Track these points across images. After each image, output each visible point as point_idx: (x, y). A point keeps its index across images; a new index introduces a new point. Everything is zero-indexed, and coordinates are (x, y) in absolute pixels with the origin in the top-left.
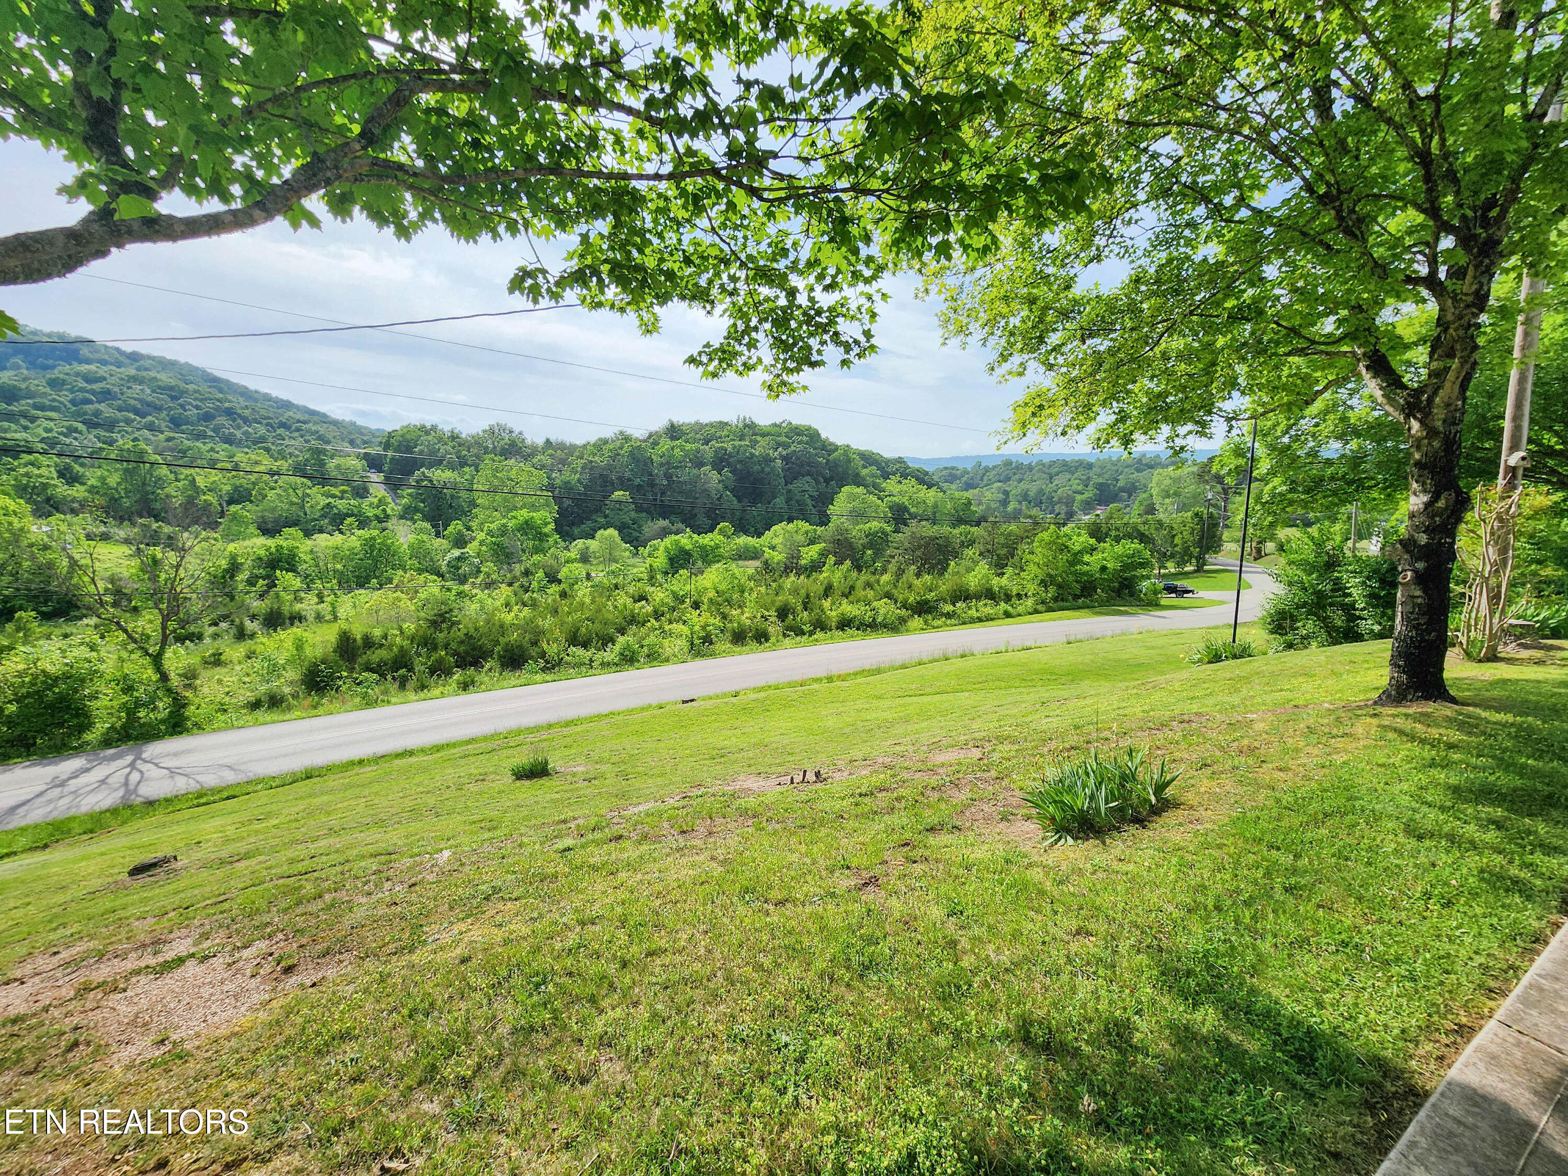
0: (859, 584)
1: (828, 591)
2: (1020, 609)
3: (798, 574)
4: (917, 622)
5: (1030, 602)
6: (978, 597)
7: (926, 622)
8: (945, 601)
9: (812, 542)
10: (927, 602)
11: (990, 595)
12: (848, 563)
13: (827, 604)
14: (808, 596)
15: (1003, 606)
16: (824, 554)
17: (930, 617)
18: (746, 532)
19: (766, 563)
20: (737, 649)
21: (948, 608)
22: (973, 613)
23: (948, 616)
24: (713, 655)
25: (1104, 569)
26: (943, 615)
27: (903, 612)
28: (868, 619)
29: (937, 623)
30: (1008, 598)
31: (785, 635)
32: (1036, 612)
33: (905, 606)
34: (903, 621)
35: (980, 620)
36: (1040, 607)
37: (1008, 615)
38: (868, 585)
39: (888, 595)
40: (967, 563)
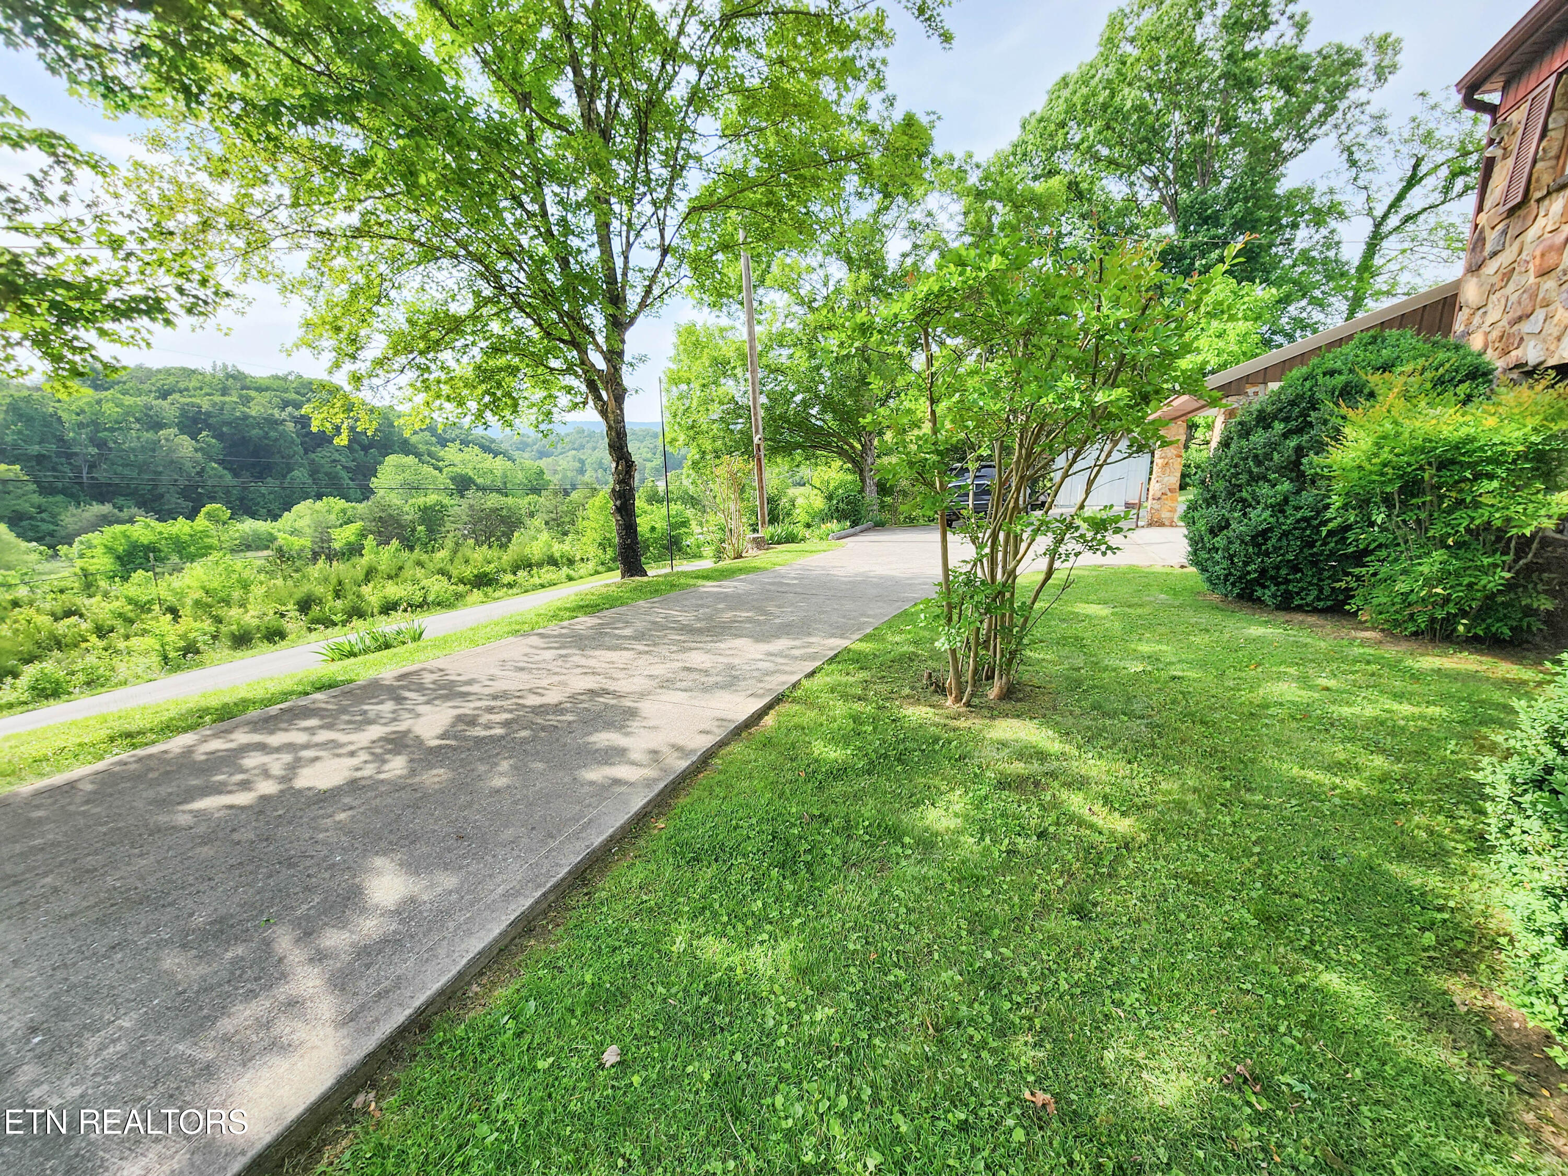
0: (409, 564)
1: (369, 574)
2: (582, 572)
3: (329, 558)
4: (477, 595)
5: (591, 565)
6: (540, 565)
7: (486, 595)
8: (505, 571)
9: (349, 522)
10: (486, 575)
11: (553, 561)
12: (395, 543)
13: (366, 590)
14: (340, 583)
15: (565, 570)
16: (363, 535)
17: (489, 590)
18: (254, 515)
19: (280, 550)
20: (239, 654)
21: (508, 578)
22: (536, 581)
23: (510, 586)
24: (201, 664)
25: (653, 529)
26: (504, 586)
27: (461, 588)
28: (418, 598)
29: (497, 594)
30: (571, 562)
31: (310, 630)
32: (597, 573)
33: (462, 581)
34: (459, 596)
35: (543, 586)
36: (600, 568)
37: (570, 579)
38: (420, 564)
39: (442, 572)
40: (532, 532)
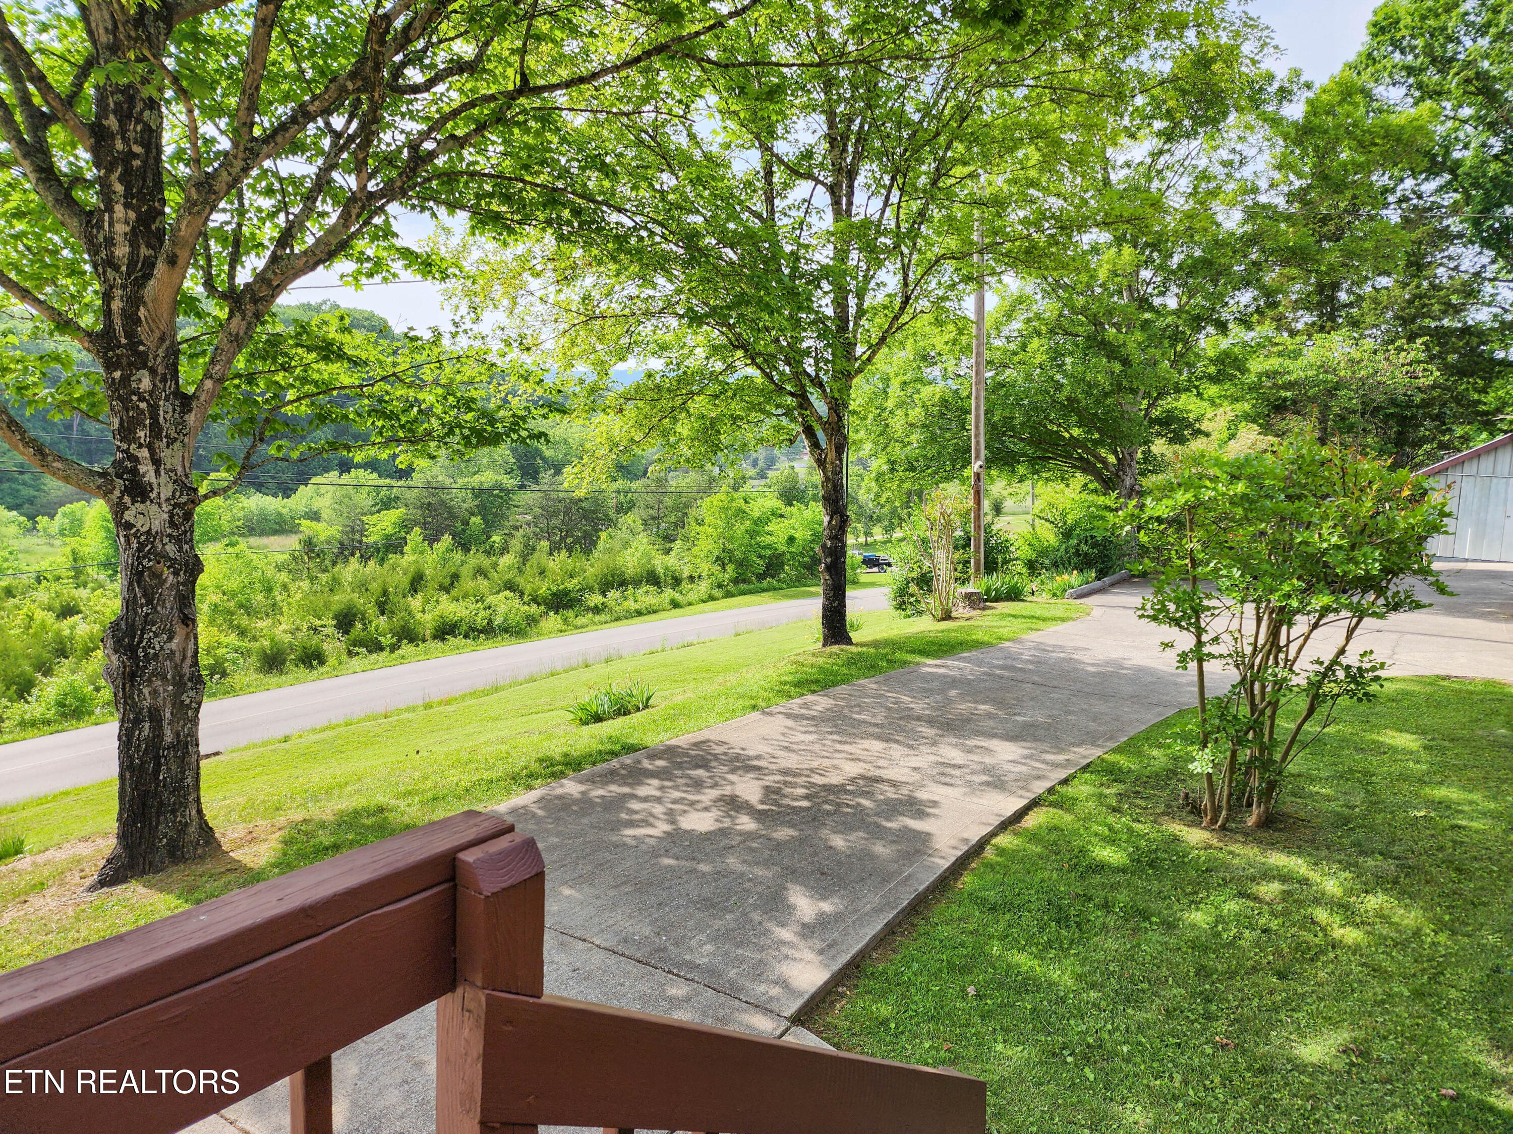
0: (466, 571)
1: (417, 583)
2: (692, 597)
3: (365, 559)
4: (553, 621)
5: (703, 587)
6: (637, 583)
7: (565, 620)
8: (591, 590)
9: (387, 504)
10: (566, 593)
11: (653, 579)
12: (447, 540)
13: (415, 603)
14: (385, 593)
15: (669, 593)
16: (406, 526)
17: (570, 613)
19: (309, 544)
20: (273, 679)
21: (595, 599)
22: (631, 605)
23: (596, 610)
24: (232, 691)
25: (791, 540)
26: (588, 609)
27: (534, 609)
28: (480, 621)
29: (581, 621)
30: (677, 582)
31: (350, 653)
32: (712, 598)
33: (535, 600)
34: (532, 621)
35: (639, 613)
36: (716, 593)
37: (675, 605)
38: (480, 572)
39: (510, 586)
40: (624, 534)
